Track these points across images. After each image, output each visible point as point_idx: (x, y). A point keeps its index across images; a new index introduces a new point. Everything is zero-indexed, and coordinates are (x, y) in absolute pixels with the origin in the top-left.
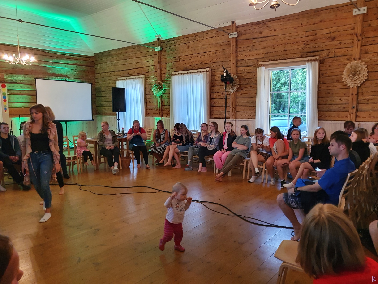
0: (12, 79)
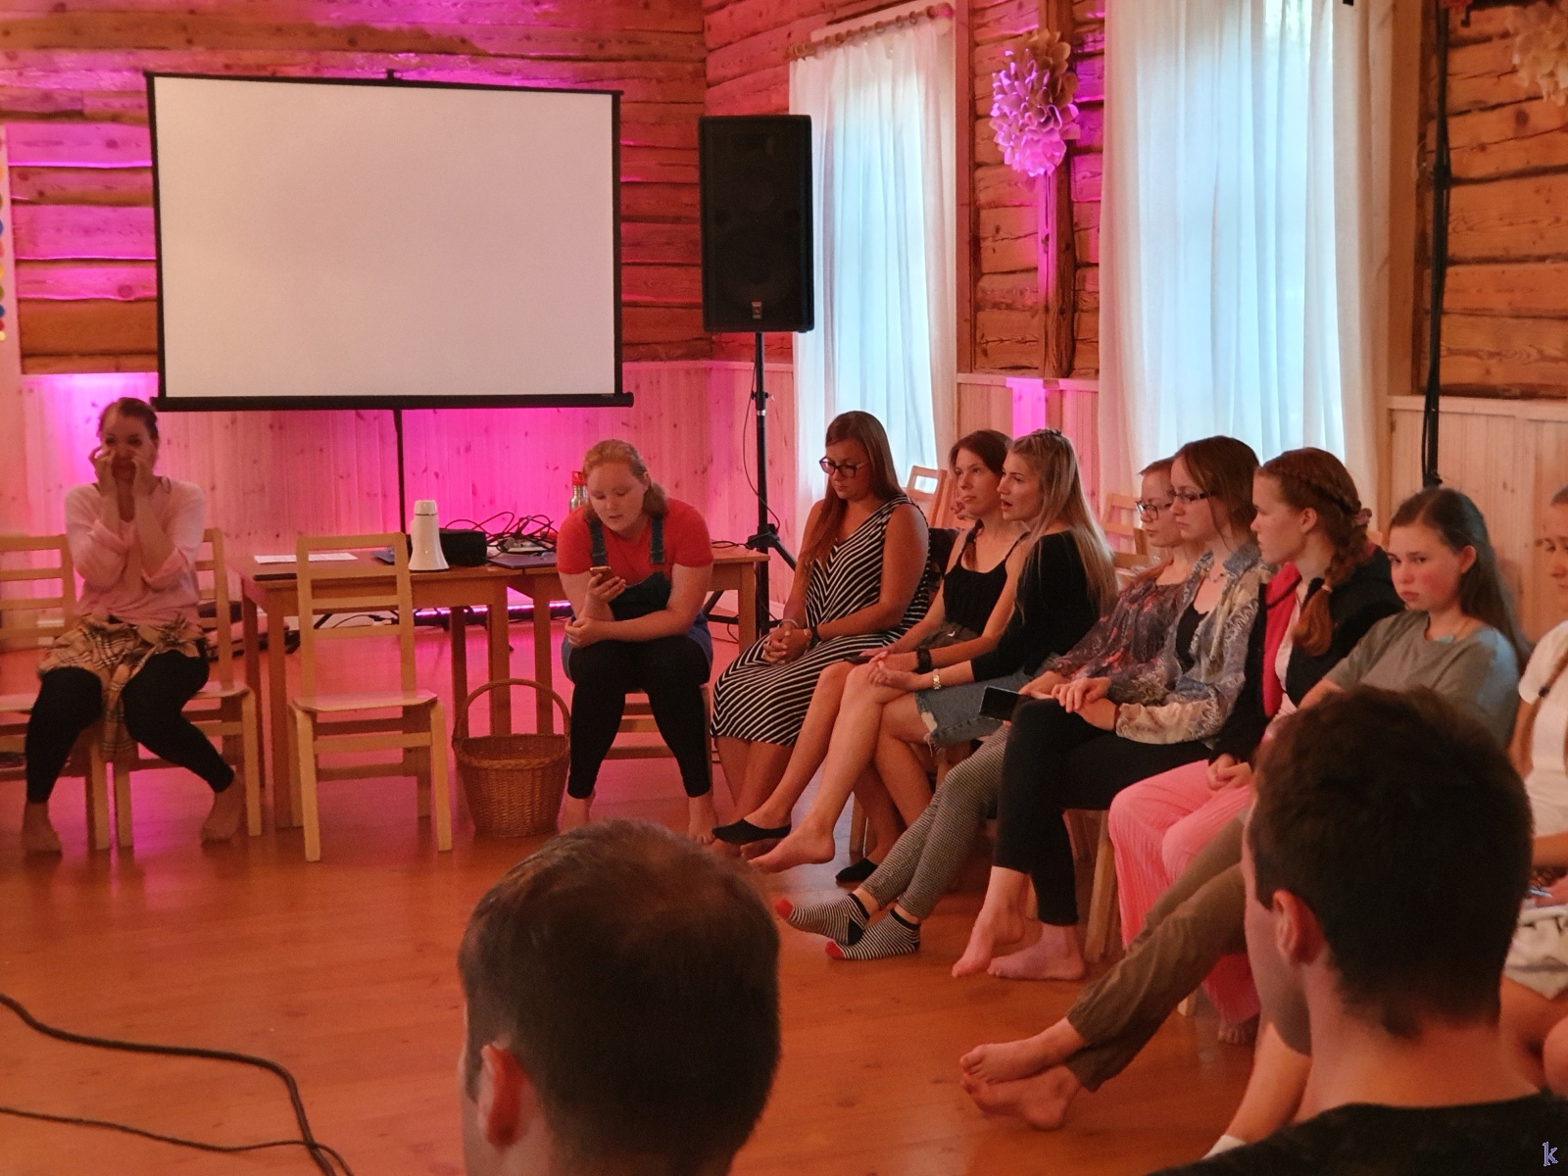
0: (51, 84)
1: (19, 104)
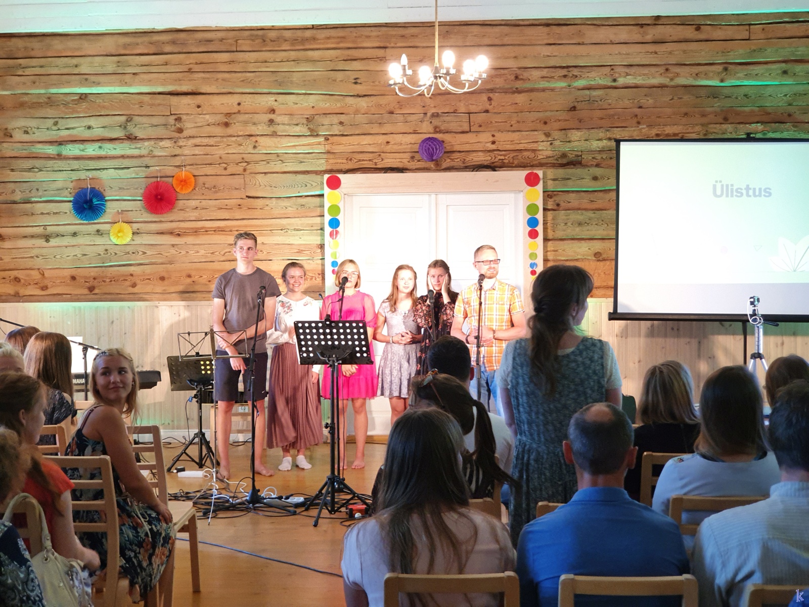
0: (566, 148)
1: (550, 159)
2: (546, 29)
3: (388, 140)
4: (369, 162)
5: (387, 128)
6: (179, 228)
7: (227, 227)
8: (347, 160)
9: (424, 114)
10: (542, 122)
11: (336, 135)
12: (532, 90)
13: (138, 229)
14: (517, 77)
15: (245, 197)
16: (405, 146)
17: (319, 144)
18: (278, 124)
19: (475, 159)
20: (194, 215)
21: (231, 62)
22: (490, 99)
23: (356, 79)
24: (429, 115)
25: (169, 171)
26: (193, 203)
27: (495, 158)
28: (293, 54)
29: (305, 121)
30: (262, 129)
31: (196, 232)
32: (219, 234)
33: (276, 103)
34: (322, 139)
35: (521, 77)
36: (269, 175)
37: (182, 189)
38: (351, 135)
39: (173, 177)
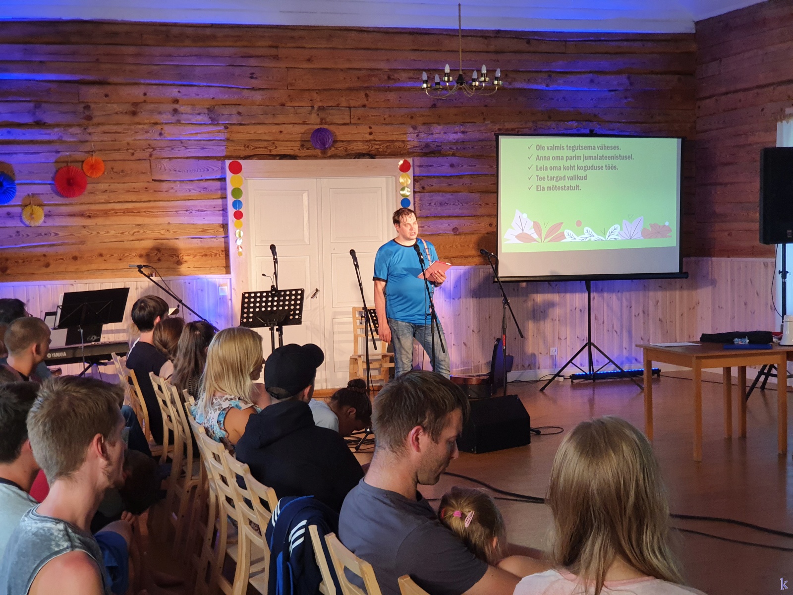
0: (429, 139)
1: (416, 149)
2: (411, 37)
3: (281, 130)
4: (264, 149)
5: (280, 119)
6: (89, 210)
7: (136, 209)
8: (244, 147)
9: (311, 107)
10: (409, 117)
11: (234, 124)
12: (400, 89)
13: (50, 212)
14: (389, 78)
15: (151, 181)
16: (296, 136)
17: (219, 131)
18: (182, 113)
19: (355, 148)
20: (103, 197)
21: (138, 55)
22: (367, 95)
23: (252, 74)
24: (316, 108)
25: (79, 156)
26: (102, 186)
27: (372, 147)
28: (195, 50)
29: (206, 111)
30: (166, 117)
31: (106, 213)
32: (128, 215)
33: (179, 94)
34: (222, 128)
35: (393, 77)
36: (174, 160)
37: (92, 173)
38: (248, 124)
39: (83, 162)
